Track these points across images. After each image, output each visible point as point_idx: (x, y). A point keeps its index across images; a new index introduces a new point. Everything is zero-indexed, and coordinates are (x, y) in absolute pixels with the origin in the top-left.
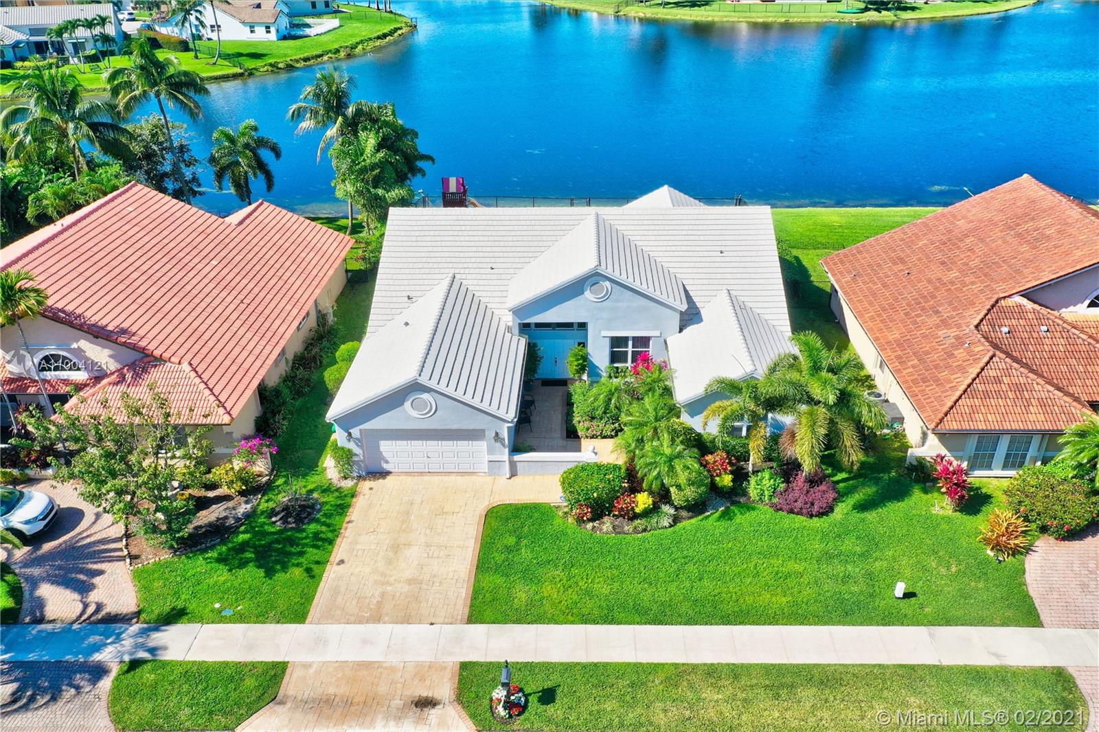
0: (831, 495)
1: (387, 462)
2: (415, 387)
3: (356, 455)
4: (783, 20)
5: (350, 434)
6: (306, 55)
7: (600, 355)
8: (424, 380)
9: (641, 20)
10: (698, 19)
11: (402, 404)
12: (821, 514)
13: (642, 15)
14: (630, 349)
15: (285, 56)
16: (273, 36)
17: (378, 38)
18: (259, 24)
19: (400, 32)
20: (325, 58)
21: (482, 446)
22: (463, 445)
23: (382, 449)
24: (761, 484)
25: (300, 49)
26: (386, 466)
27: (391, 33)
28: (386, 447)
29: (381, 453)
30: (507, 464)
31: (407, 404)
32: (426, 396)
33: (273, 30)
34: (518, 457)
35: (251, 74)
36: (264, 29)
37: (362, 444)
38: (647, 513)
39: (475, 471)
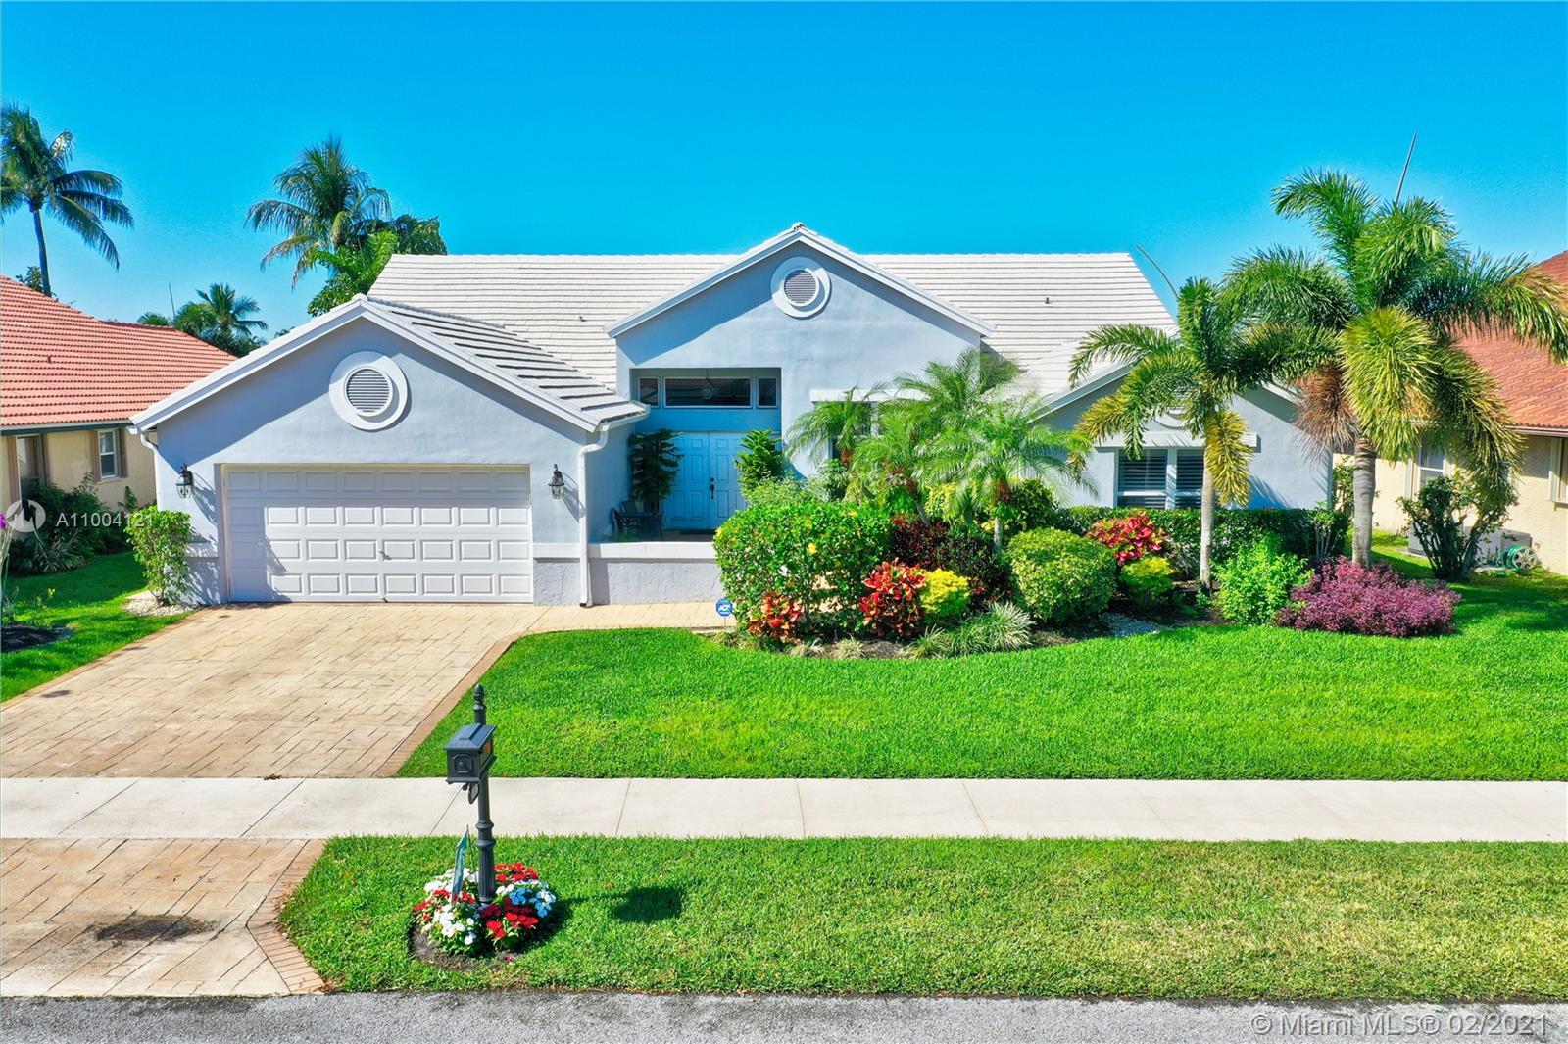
1: (280, 571)
3: (200, 540)
5: (188, 477)
11: (323, 389)
21: (521, 519)
22: (474, 518)
23: (270, 531)
26: (276, 583)
28: (281, 523)
29: (267, 543)
30: (583, 567)
31: (337, 389)
32: (385, 366)
37: (219, 508)
39: (503, 597)
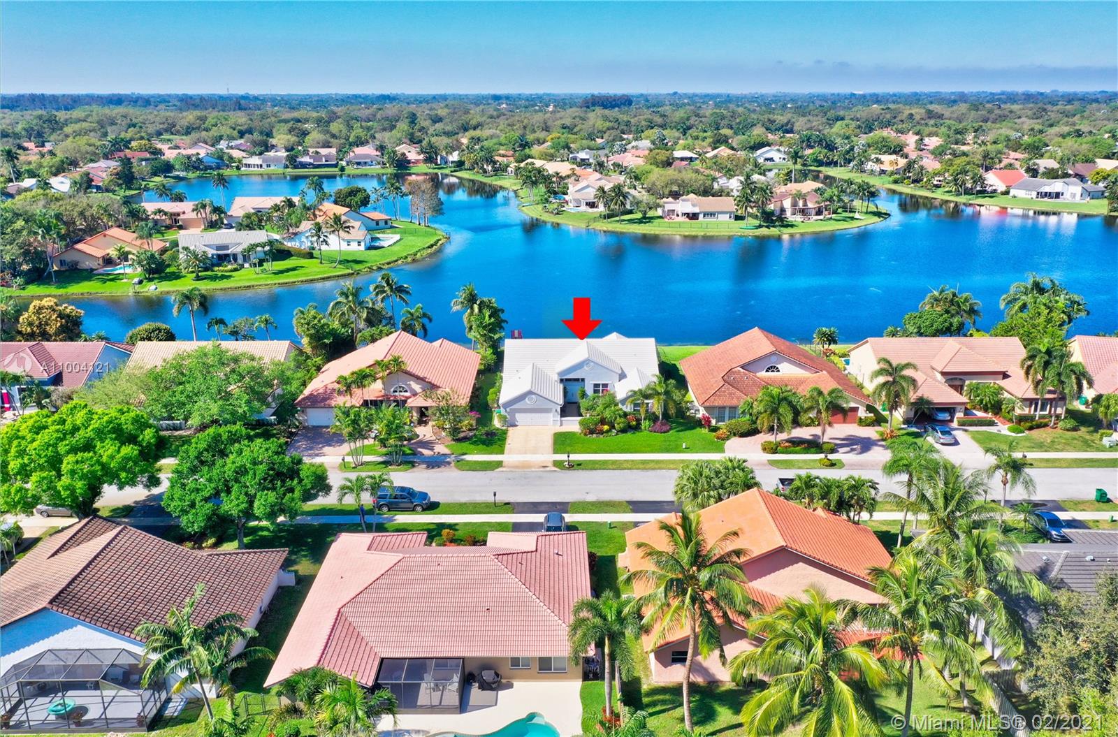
0: (668, 428)
2: (530, 393)
3: (507, 418)
4: (702, 234)
5: (506, 411)
6: (388, 260)
7: (590, 391)
8: (533, 390)
9: (605, 232)
10: (645, 232)
11: (525, 399)
12: (665, 432)
13: (605, 229)
14: (601, 388)
15: (376, 261)
16: (362, 247)
17: (429, 247)
18: (354, 240)
19: (440, 242)
20: (400, 262)
21: (551, 414)
22: (545, 414)
23: (516, 416)
24: (645, 424)
25: (383, 256)
26: (517, 422)
27: (436, 243)
28: (518, 415)
29: (516, 418)
30: (560, 420)
31: (527, 399)
32: (533, 396)
33: (363, 244)
34: (563, 419)
35: (358, 273)
36: (357, 243)
37: (510, 414)
38: (607, 431)
